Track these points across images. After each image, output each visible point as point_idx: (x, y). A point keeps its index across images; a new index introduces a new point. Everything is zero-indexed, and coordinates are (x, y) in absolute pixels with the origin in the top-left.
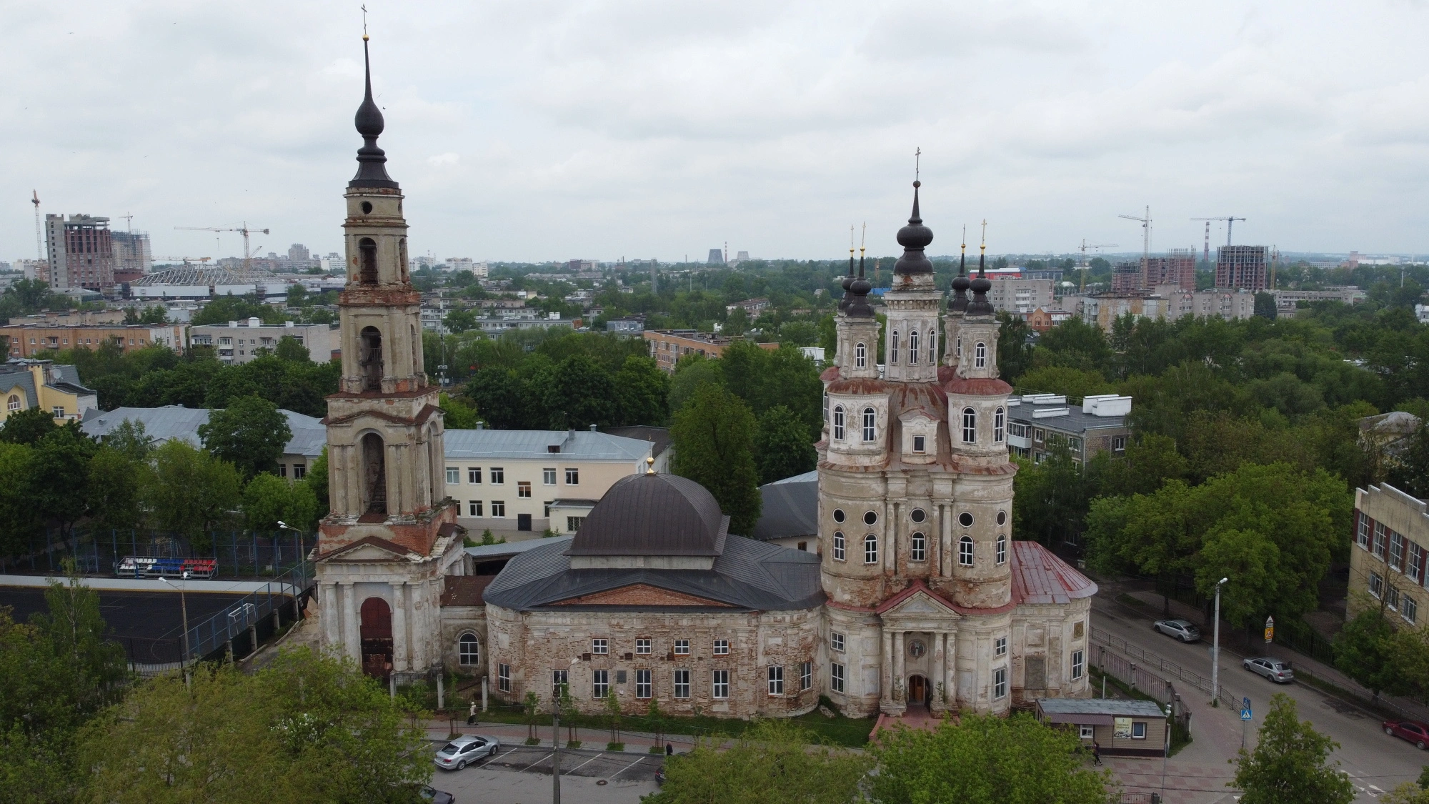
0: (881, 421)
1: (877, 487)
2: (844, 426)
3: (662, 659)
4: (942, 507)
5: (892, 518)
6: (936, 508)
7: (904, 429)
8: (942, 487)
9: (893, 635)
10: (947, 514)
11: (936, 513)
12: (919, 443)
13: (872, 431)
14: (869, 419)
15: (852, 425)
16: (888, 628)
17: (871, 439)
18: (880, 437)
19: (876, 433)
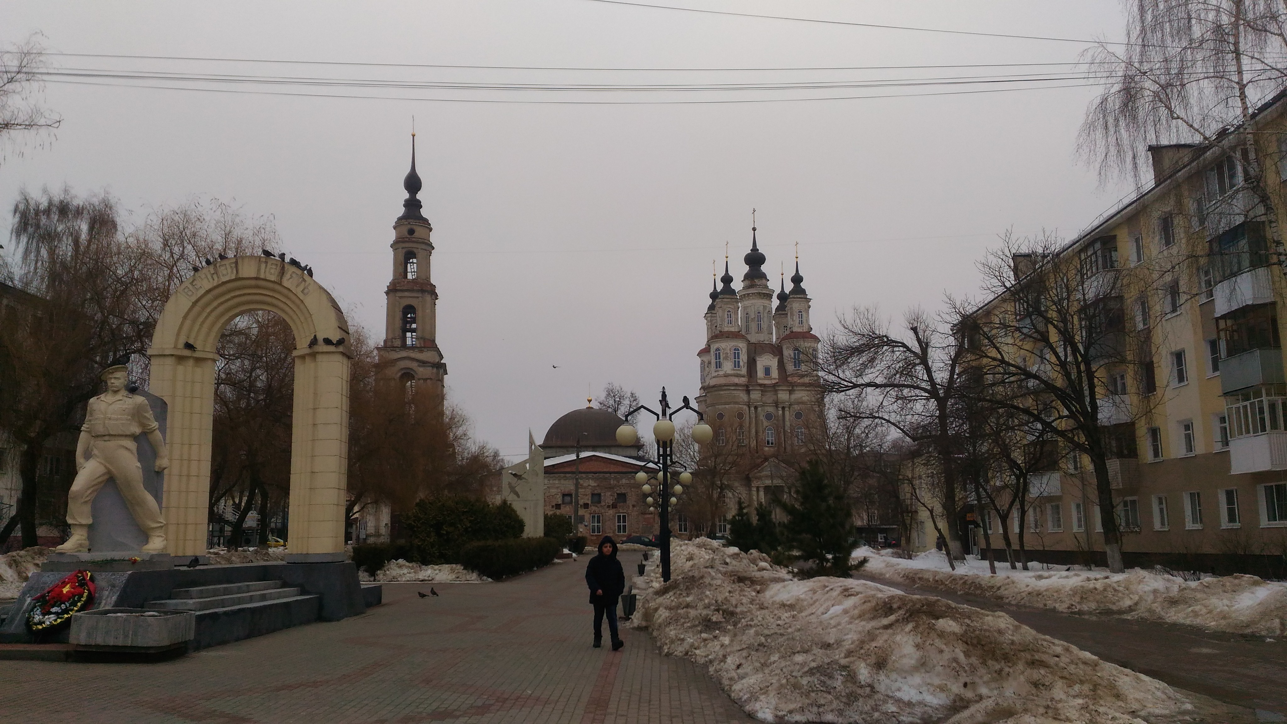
0: (744, 358)
1: (743, 396)
2: (721, 360)
3: (609, 507)
4: (783, 408)
5: (753, 416)
6: (780, 409)
7: (758, 362)
8: (783, 396)
9: (758, 488)
10: (787, 413)
11: (780, 412)
12: (767, 371)
13: (739, 362)
14: (737, 355)
15: (726, 358)
16: (755, 484)
17: (739, 367)
18: (744, 366)
19: (741, 364)
